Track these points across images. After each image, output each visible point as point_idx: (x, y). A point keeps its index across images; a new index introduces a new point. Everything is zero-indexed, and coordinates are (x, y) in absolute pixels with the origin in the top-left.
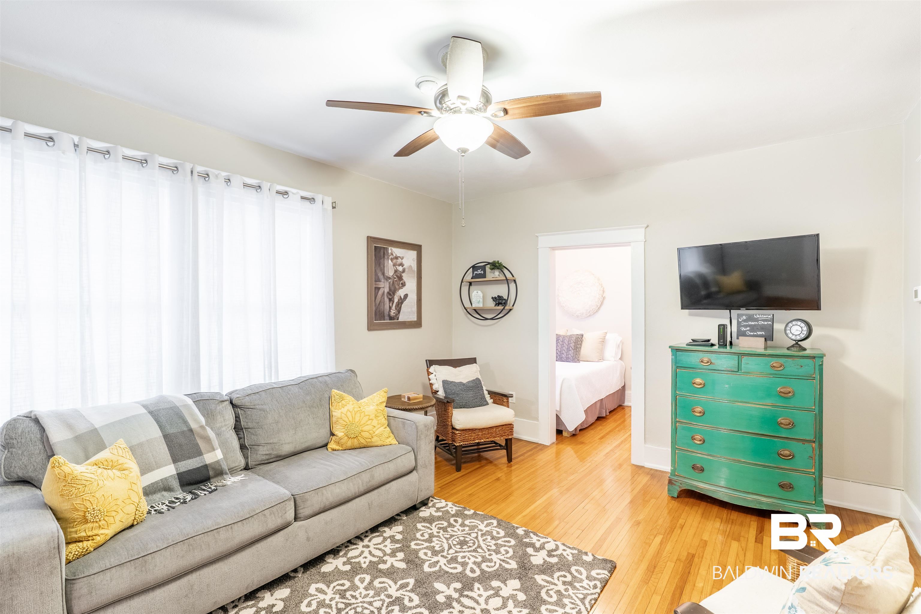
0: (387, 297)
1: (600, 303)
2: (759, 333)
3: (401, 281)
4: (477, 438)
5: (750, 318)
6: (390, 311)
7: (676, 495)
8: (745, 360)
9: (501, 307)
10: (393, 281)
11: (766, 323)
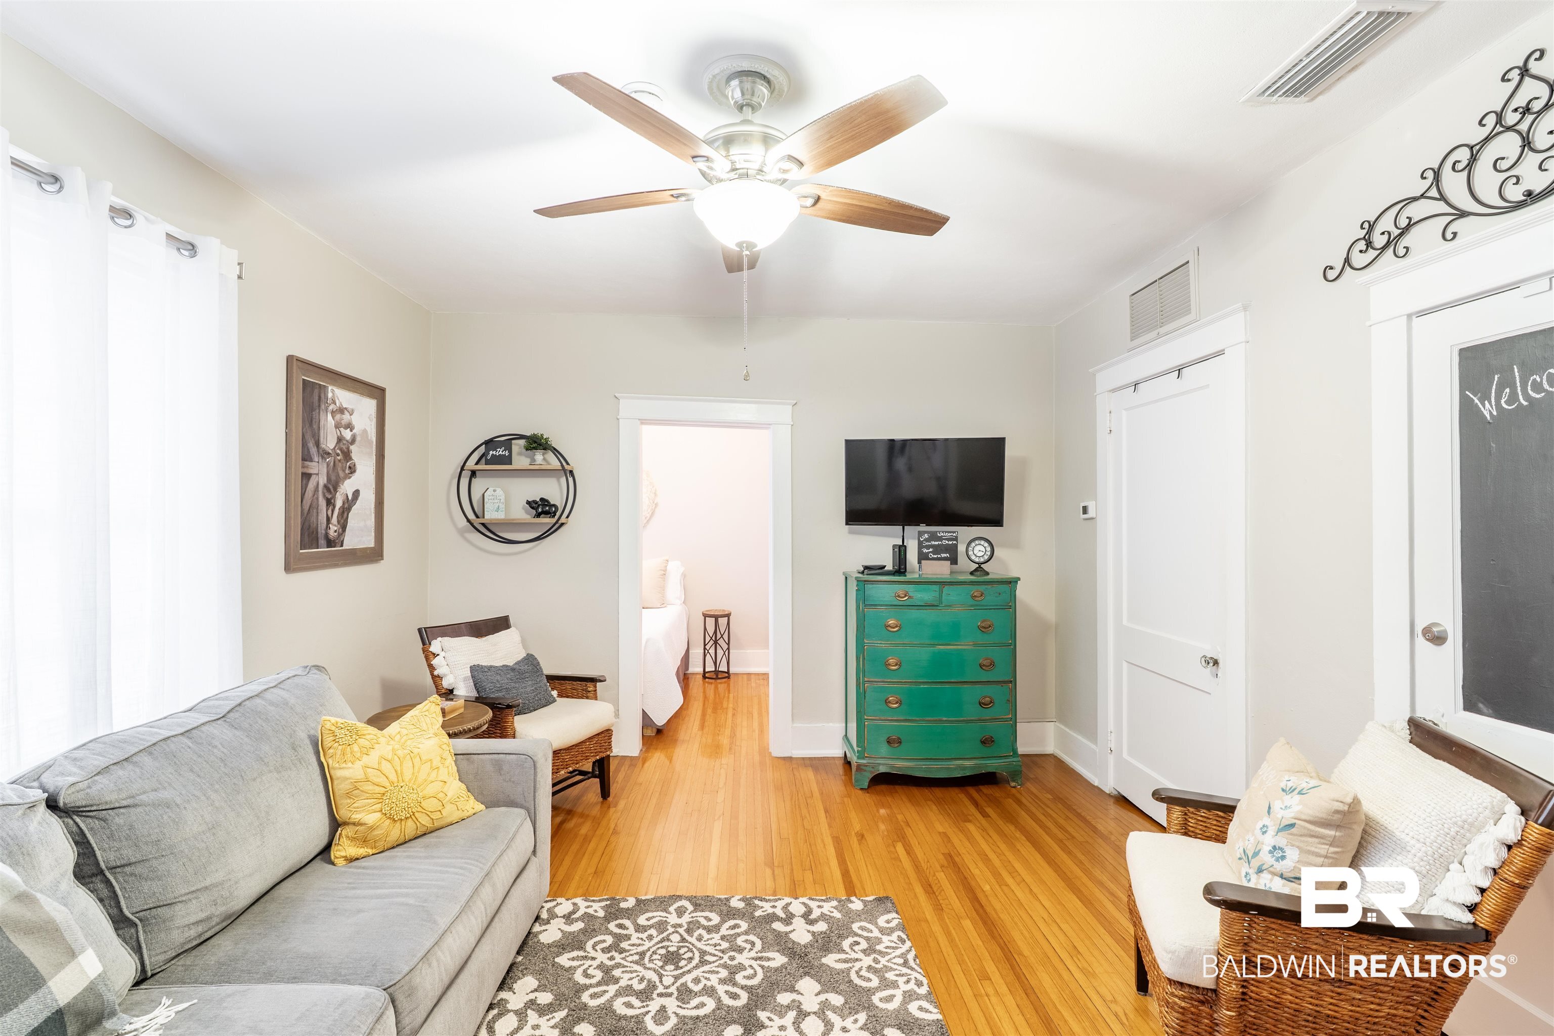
0: (324, 496)
1: (651, 513)
2: (943, 555)
3: (347, 462)
4: (562, 767)
5: (933, 536)
6: (328, 527)
7: (866, 784)
8: (946, 589)
9: (547, 521)
10: (334, 462)
11: (950, 543)
